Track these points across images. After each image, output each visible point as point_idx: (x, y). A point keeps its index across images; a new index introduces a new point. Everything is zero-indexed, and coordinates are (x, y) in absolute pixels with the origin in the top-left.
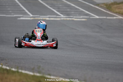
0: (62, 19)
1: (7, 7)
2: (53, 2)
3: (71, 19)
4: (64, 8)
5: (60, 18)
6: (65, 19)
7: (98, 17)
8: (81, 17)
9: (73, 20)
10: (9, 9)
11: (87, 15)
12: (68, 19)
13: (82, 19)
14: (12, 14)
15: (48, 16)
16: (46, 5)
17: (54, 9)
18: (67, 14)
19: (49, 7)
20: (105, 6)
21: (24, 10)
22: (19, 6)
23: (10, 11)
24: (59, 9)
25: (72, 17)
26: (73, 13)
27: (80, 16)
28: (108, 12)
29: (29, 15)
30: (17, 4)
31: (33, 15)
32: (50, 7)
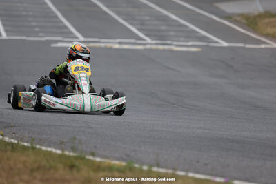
0: (148, 47)
1: (30, 19)
2: (130, 9)
3: (166, 47)
4: (155, 22)
5: (145, 44)
6: (154, 47)
7: (225, 44)
8: (190, 43)
9: (172, 51)
10: (34, 24)
11: (203, 39)
12: (161, 47)
13: (192, 47)
14: (41, 34)
15: (118, 41)
16: (116, 17)
17: (131, 24)
18: (160, 36)
19: (121, 20)
20: (244, 21)
21: (66, 27)
22: (57, 17)
23: (37, 29)
24: (142, 24)
25: (169, 42)
26: (172, 33)
27: (188, 41)
28: (248, 33)
29: (77, 37)
30: (53, 12)
31: (85, 37)
32: (124, 20)
